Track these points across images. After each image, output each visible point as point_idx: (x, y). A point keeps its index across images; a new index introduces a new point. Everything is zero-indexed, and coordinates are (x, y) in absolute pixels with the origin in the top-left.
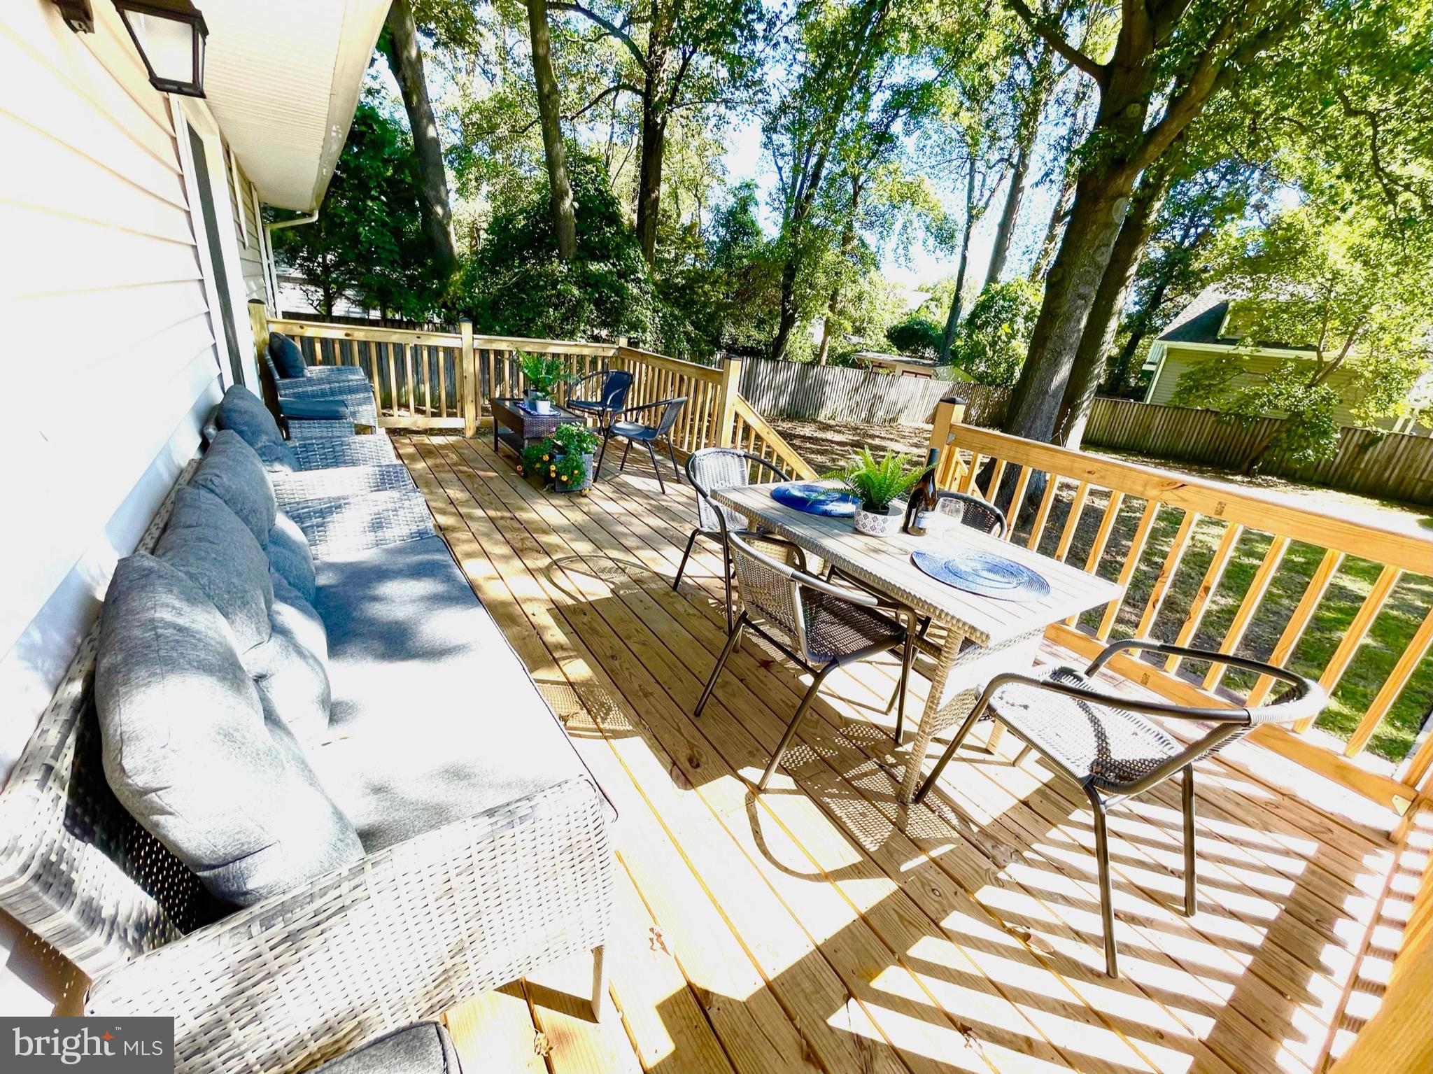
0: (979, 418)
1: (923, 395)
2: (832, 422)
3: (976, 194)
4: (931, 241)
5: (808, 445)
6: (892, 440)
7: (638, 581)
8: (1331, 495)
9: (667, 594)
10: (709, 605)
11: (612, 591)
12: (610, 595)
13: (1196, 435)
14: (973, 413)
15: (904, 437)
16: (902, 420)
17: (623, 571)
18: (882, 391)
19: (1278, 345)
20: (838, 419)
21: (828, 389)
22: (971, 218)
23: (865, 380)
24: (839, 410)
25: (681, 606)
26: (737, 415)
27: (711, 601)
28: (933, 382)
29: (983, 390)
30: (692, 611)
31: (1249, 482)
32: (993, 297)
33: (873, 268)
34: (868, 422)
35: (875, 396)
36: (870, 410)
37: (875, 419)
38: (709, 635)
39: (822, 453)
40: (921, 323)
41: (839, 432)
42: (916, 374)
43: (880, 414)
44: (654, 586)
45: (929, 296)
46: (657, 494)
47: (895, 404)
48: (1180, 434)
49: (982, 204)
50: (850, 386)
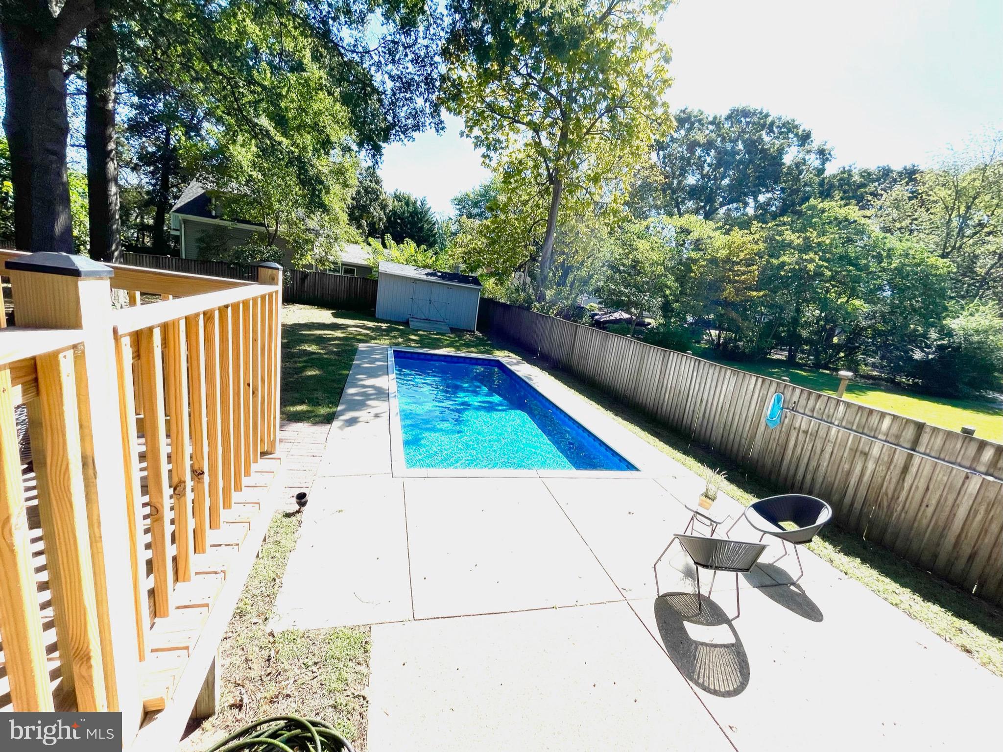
19: (246, 222)
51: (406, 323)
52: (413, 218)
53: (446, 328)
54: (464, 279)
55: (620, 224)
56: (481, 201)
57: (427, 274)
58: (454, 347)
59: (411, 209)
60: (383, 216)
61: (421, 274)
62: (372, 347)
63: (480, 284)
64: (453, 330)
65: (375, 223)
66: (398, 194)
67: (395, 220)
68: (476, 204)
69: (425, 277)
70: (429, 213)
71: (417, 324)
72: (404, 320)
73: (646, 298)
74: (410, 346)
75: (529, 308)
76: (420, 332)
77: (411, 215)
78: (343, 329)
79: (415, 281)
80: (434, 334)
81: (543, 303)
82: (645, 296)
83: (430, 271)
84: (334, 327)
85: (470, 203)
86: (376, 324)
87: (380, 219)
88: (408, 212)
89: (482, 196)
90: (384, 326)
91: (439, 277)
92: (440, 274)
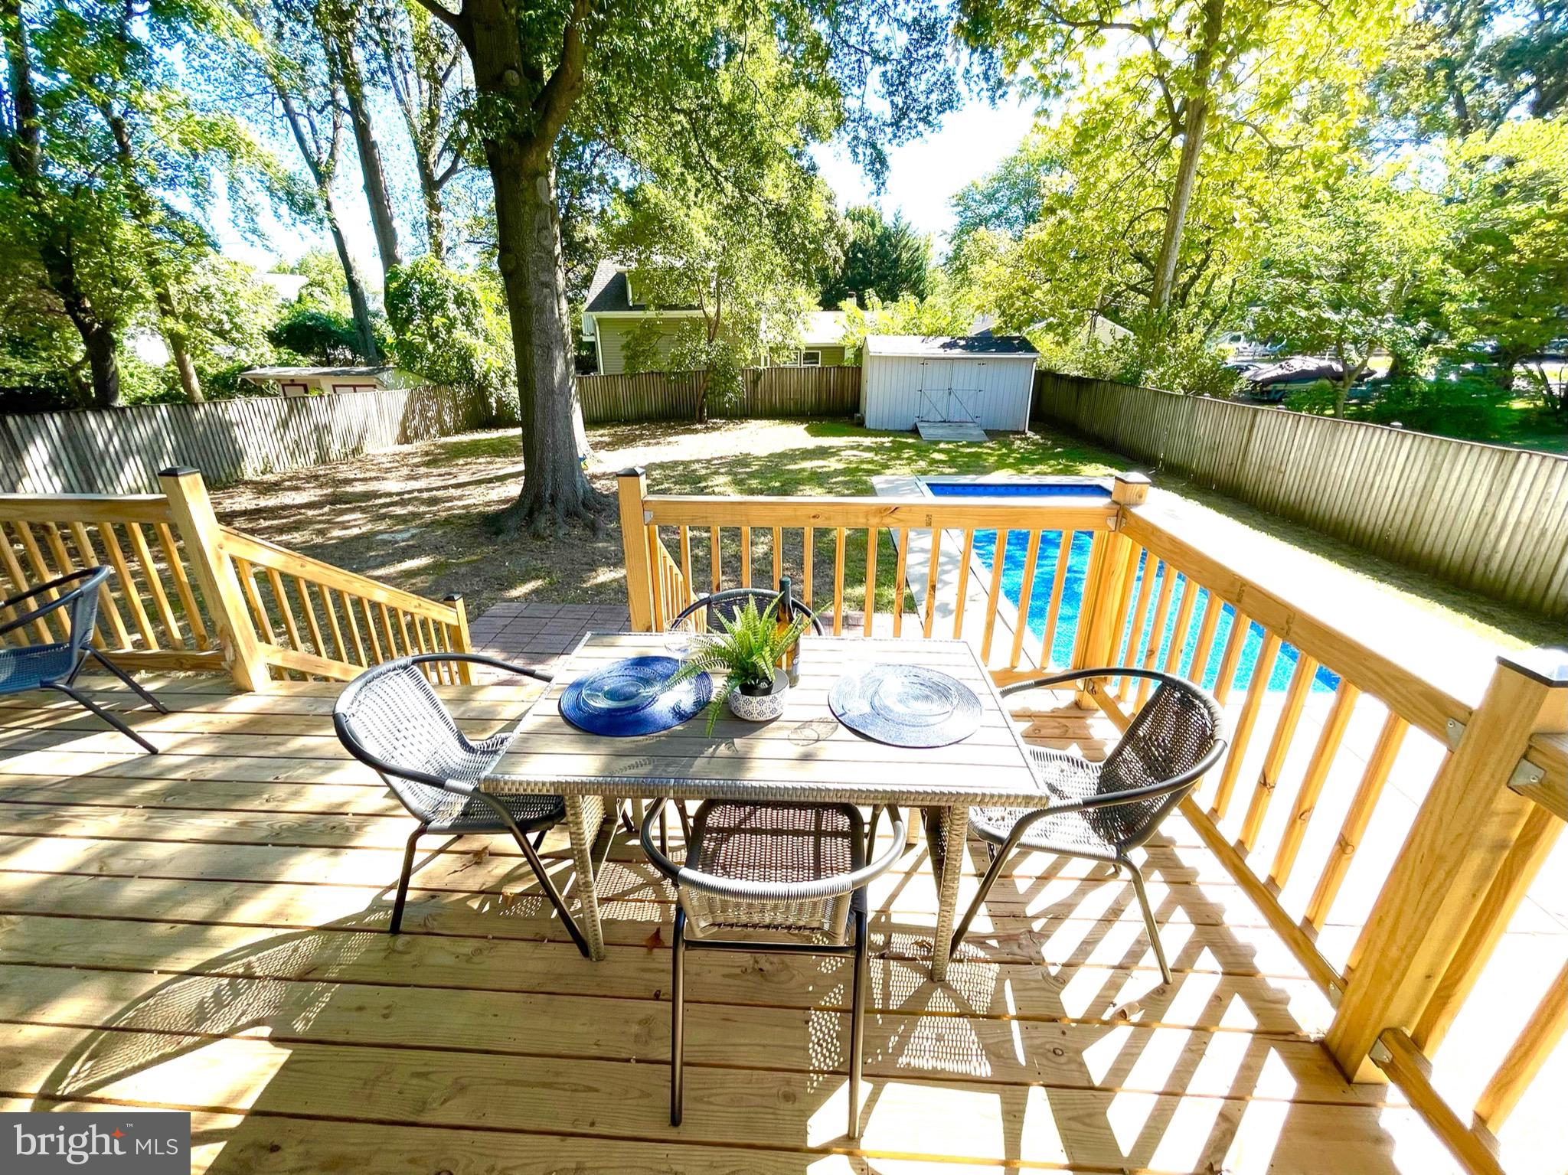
0: (455, 422)
1: (380, 412)
2: (270, 478)
3: (311, 146)
4: (284, 209)
5: (264, 523)
6: (376, 479)
7: (305, 976)
8: (753, 425)
9: (391, 951)
10: (478, 913)
11: (276, 1040)
12: (283, 1054)
13: (654, 398)
14: (447, 418)
15: (388, 470)
16: (369, 448)
17: (250, 977)
18: (323, 419)
19: (673, 307)
20: (277, 469)
21: (238, 433)
22: (322, 178)
23: (291, 410)
24: (273, 457)
25: (440, 954)
26: (233, 560)
27: (475, 904)
28: (385, 395)
29: (445, 390)
30: (468, 946)
31: (707, 428)
32: (407, 282)
33: (208, 249)
34: (324, 462)
35: (317, 427)
36: (319, 445)
37: (333, 456)
38: (539, 966)
39: (296, 527)
40: (313, 317)
41: (296, 489)
42: (354, 387)
43: (335, 449)
44: (351, 957)
45: (305, 280)
46: (140, 763)
47: (350, 429)
48: (642, 399)
49: (325, 157)
50: (272, 421)
51: (915, 432)
52: (883, 245)
53: (977, 433)
54: (1006, 345)
55: (1331, 181)
56: (997, 191)
57: (944, 346)
58: (1010, 466)
59: (878, 231)
60: (840, 254)
61: (933, 348)
62: (891, 482)
63: (1033, 350)
64: (992, 434)
65: (827, 268)
66: (851, 208)
67: (855, 255)
68: (991, 198)
69: (942, 350)
70: (909, 232)
71: (931, 431)
72: (909, 427)
73: (1386, 326)
74: (942, 474)
75: (1135, 382)
76: (942, 446)
77: (879, 241)
78: (834, 454)
79: (925, 361)
80: (963, 446)
81: (1161, 370)
82: (1381, 321)
83: (947, 340)
84: (822, 453)
85: (978, 197)
86: (874, 440)
87: (836, 261)
88: (875, 236)
89: (999, 180)
90: (887, 441)
91: (962, 347)
92: (962, 343)
